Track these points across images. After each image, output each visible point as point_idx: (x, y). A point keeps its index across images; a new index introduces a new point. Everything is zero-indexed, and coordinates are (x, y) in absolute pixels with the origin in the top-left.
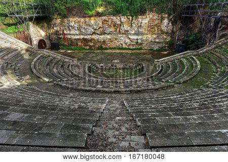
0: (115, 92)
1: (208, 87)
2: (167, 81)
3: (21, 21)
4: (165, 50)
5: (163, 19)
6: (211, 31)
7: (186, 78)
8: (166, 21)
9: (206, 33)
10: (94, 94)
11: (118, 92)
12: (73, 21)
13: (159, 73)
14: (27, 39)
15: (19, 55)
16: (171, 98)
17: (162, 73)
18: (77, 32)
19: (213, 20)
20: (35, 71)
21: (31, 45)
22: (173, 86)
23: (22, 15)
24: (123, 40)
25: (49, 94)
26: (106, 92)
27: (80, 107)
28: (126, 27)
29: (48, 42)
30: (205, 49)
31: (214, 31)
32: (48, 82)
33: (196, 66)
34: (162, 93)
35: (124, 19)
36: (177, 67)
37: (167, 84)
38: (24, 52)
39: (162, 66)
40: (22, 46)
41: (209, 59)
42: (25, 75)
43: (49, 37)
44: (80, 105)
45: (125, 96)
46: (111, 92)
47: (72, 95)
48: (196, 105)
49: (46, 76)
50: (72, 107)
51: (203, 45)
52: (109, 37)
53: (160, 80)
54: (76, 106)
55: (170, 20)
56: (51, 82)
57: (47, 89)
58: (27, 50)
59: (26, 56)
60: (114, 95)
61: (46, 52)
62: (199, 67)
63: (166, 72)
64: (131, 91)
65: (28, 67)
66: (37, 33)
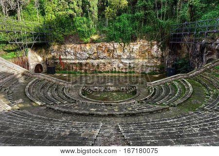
0: (109, 115)
1: (203, 109)
2: (161, 104)
3: (21, 48)
4: (156, 74)
5: (152, 45)
6: (198, 56)
7: (180, 101)
8: (155, 47)
9: (194, 58)
10: (87, 118)
11: (113, 115)
12: (70, 47)
13: (152, 96)
14: (25, 64)
15: (14, 79)
16: (168, 121)
17: (156, 96)
18: (73, 57)
19: (199, 46)
20: (28, 95)
21: (28, 69)
22: (168, 109)
23: (22, 42)
24: (116, 64)
25: (40, 118)
26: (100, 116)
27: (71, 134)
28: (119, 52)
29: (44, 67)
30: (194, 73)
31: (200, 56)
32: (41, 106)
33: (189, 89)
34: (158, 116)
35: (116, 45)
36: (170, 89)
37: (161, 107)
38: (20, 76)
39: (155, 89)
40: (18, 70)
41: (199, 82)
42: (18, 99)
43: (46, 62)
44: (71, 131)
45: (119, 120)
46: (105, 116)
47: (64, 119)
48: (196, 130)
49: (40, 99)
50: (63, 134)
51: (192, 69)
52: (102, 61)
53: (154, 103)
54: (67, 132)
55: (159, 46)
56: (44, 106)
57: (38, 114)
58: (23, 74)
59: (22, 80)
60: (108, 119)
61: (41, 76)
62: (191, 89)
63: (159, 95)
64: (125, 115)
65: (22, 91)
66: (34, 58)
